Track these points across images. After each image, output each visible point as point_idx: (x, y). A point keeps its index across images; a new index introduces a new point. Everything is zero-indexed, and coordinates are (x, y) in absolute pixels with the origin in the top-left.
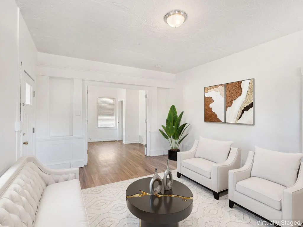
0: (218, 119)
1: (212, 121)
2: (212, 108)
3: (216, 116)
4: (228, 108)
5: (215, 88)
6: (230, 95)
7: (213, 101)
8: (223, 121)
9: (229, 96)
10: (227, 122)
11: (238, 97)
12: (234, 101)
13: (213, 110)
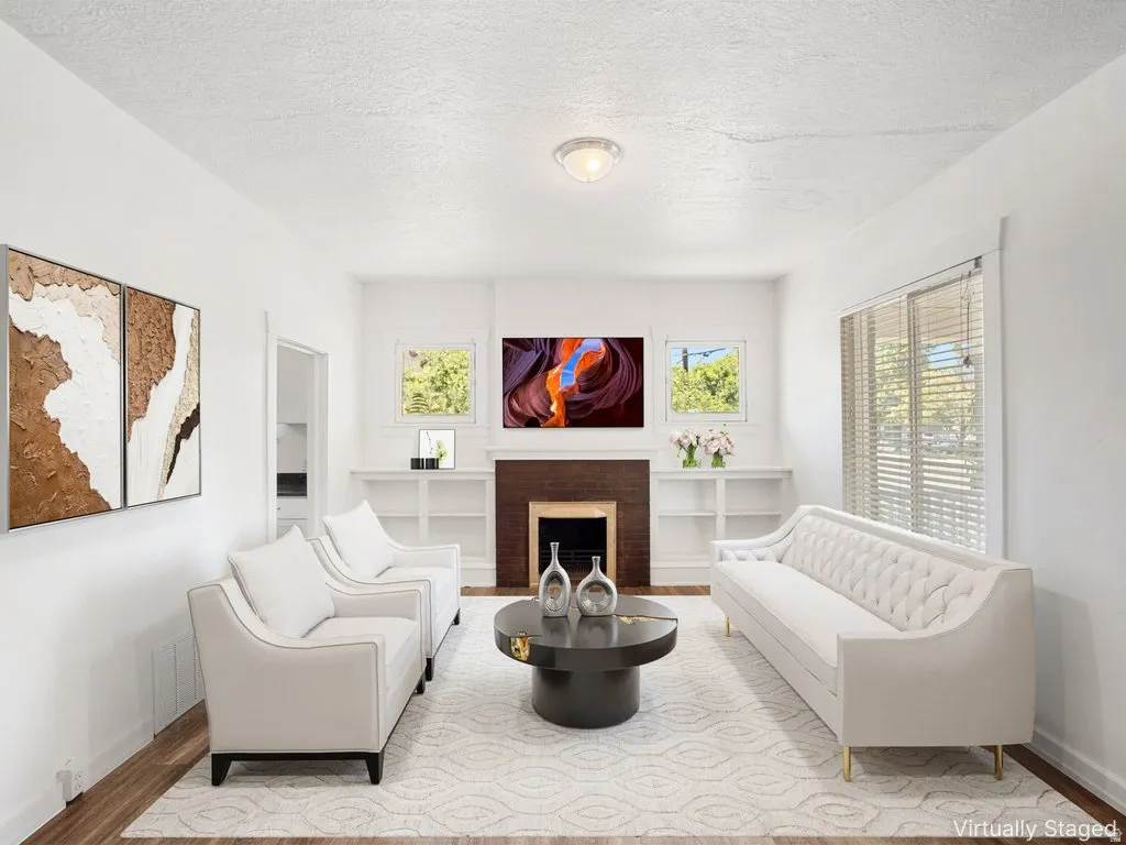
0: (95, 492)
1: (63, 513)
2: (57, 422)
3: (86, 475)
4: (136, 425)
5: (76, 286)
6: (142, 356)
7: (69, 374)
8: (115, 502)
9: (138, 358)
10: (130, 502)
11: (165, 373)
12: (154, 392)
13: (65, 436)
